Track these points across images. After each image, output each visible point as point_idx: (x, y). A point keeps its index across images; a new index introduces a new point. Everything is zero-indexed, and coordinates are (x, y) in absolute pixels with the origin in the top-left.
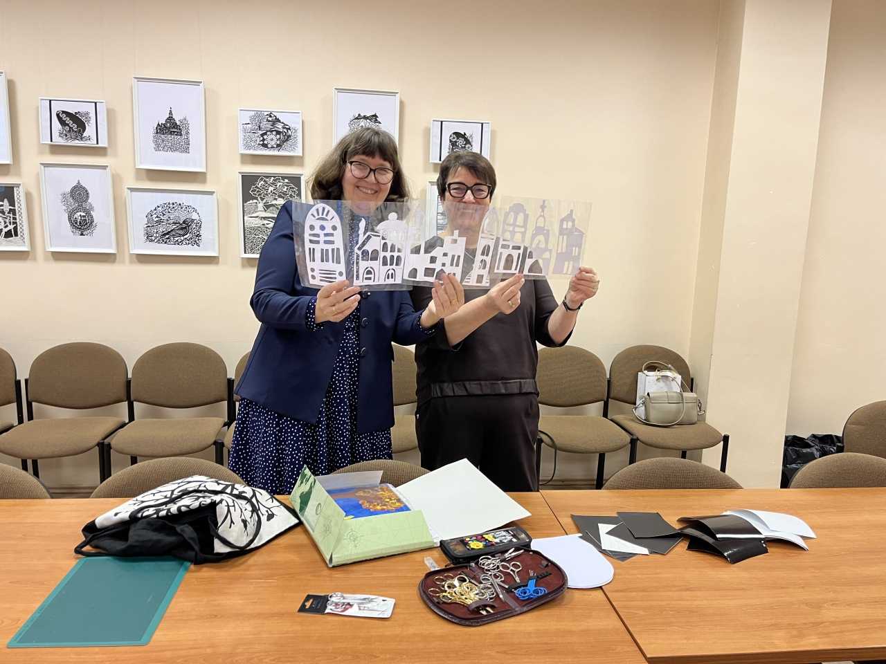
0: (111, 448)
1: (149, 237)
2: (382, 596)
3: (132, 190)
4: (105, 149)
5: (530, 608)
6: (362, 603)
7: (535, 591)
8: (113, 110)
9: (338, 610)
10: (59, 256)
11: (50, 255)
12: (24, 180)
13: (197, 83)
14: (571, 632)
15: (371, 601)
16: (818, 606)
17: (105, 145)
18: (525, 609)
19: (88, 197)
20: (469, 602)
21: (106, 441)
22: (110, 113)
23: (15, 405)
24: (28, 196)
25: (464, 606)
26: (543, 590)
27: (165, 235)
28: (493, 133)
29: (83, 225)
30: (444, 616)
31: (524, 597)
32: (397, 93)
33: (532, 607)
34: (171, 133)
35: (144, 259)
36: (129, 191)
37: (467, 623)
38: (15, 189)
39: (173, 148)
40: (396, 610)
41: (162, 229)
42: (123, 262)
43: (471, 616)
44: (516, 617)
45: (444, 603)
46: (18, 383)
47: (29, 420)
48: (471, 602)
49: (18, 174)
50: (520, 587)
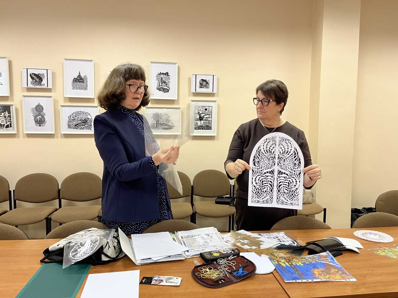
0: (51, 220)
1: (69, 126)
2: (176, 276)
3: (62, 106)
4: (50, 89)
5: (240, 280)
6: (167, 280)
7: (242, 273)
8: (55, 73)
9: (157, 283)
10: (29, 136)
11: (26, 135)
12: (15, 103)
13: (91, 61)
14: (258, 290)
15: (171, 279)
16: (365, 276)
17: (51, 87)
18: (238, 281)
19: (43, 110)
20: (214, 278)
21: (49, 217)
22: (54, 74)
23: (8, 202)
24: (17, 110)
25: (212, 280)
26: (246, 273)
27: (76, 125)
28: (218, 79)
29: (40, 122)
30: (203, 284)
31: (237, 275)
32: (176, 63)
33: (241, 279)
34: (79, 82)
35: (67, 136)
36: (61, 107)
37: (213, 287)
38: (11, 107)
39: (80, 88)
40: (182, 282)
41: (75, 123)
42: (57, 137)
43: (214, 284)
44: (234, 284)
45: (203, 279)
46: (10, 192)
47: (14, 209)
48: (215, 278)
49: (12, 100)
50: (236, 271)
